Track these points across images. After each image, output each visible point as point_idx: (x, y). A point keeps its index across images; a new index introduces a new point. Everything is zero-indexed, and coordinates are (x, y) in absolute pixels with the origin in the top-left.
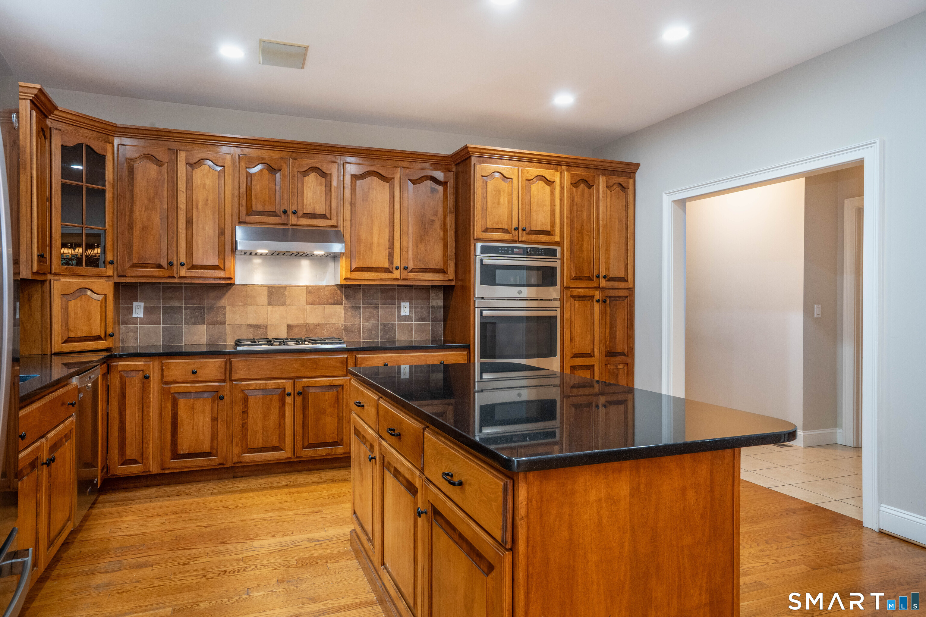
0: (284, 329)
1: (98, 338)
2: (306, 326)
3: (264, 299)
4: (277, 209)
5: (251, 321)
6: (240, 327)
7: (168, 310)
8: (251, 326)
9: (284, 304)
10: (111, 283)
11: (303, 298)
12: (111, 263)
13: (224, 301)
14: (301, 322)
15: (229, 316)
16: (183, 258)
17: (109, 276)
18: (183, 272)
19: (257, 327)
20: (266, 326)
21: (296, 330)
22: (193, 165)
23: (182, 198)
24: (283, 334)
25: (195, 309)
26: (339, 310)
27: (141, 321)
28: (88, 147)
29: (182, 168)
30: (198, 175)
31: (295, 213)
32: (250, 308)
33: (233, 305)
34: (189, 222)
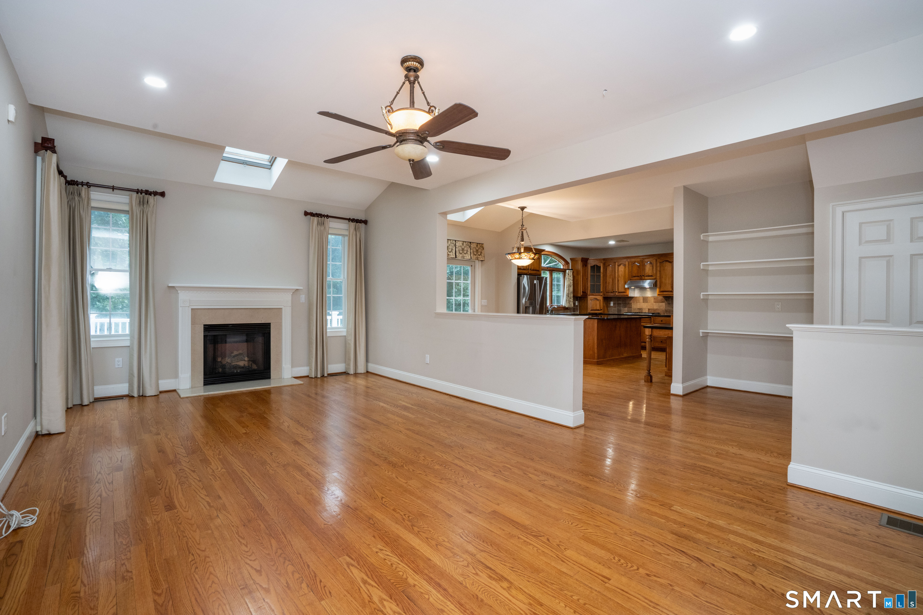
0: (647, 310)
1: (598, 310)
2: (654, 309)
3: (642, 301)
4: (639, 275)
5: (638, 307)
6: (635, 309)
7: (618, 304)
8: (638, 309)
9: (647, 302)
10: (602, 297)
11: (653, 300)
12: (602, 292)
13: (632, 301)
14: (652, 308)
15: (633, 306)
16: (617, 290)
17: (601, 295)
18: (617, 294)
19: (640, 309)
20: (642, 309)
21: (650, 311)
22: (619, 266)
23: (617, 274)
24: (647, 312)
25: (624, 303)
26: (664, 304)
27: (612, 307)
28: (597, 265)
29: (617, 266)
30: (620, 267)
31: (643, 276)
32: (638, 304)
33: (634, 302)
34: (618, 281)
